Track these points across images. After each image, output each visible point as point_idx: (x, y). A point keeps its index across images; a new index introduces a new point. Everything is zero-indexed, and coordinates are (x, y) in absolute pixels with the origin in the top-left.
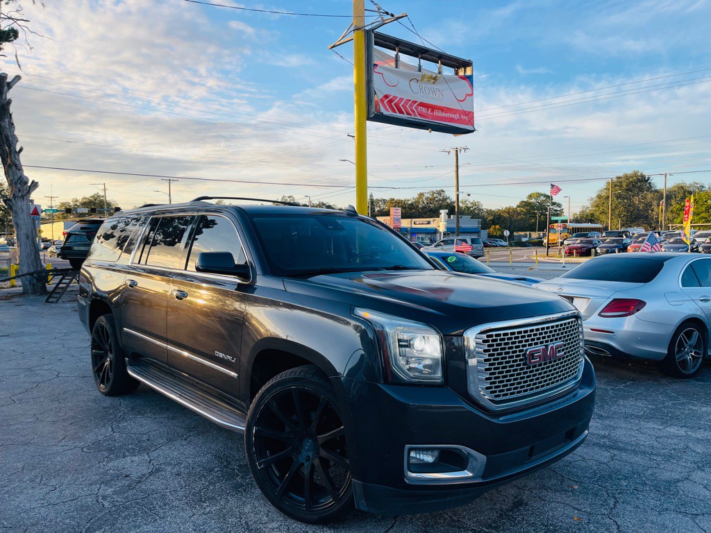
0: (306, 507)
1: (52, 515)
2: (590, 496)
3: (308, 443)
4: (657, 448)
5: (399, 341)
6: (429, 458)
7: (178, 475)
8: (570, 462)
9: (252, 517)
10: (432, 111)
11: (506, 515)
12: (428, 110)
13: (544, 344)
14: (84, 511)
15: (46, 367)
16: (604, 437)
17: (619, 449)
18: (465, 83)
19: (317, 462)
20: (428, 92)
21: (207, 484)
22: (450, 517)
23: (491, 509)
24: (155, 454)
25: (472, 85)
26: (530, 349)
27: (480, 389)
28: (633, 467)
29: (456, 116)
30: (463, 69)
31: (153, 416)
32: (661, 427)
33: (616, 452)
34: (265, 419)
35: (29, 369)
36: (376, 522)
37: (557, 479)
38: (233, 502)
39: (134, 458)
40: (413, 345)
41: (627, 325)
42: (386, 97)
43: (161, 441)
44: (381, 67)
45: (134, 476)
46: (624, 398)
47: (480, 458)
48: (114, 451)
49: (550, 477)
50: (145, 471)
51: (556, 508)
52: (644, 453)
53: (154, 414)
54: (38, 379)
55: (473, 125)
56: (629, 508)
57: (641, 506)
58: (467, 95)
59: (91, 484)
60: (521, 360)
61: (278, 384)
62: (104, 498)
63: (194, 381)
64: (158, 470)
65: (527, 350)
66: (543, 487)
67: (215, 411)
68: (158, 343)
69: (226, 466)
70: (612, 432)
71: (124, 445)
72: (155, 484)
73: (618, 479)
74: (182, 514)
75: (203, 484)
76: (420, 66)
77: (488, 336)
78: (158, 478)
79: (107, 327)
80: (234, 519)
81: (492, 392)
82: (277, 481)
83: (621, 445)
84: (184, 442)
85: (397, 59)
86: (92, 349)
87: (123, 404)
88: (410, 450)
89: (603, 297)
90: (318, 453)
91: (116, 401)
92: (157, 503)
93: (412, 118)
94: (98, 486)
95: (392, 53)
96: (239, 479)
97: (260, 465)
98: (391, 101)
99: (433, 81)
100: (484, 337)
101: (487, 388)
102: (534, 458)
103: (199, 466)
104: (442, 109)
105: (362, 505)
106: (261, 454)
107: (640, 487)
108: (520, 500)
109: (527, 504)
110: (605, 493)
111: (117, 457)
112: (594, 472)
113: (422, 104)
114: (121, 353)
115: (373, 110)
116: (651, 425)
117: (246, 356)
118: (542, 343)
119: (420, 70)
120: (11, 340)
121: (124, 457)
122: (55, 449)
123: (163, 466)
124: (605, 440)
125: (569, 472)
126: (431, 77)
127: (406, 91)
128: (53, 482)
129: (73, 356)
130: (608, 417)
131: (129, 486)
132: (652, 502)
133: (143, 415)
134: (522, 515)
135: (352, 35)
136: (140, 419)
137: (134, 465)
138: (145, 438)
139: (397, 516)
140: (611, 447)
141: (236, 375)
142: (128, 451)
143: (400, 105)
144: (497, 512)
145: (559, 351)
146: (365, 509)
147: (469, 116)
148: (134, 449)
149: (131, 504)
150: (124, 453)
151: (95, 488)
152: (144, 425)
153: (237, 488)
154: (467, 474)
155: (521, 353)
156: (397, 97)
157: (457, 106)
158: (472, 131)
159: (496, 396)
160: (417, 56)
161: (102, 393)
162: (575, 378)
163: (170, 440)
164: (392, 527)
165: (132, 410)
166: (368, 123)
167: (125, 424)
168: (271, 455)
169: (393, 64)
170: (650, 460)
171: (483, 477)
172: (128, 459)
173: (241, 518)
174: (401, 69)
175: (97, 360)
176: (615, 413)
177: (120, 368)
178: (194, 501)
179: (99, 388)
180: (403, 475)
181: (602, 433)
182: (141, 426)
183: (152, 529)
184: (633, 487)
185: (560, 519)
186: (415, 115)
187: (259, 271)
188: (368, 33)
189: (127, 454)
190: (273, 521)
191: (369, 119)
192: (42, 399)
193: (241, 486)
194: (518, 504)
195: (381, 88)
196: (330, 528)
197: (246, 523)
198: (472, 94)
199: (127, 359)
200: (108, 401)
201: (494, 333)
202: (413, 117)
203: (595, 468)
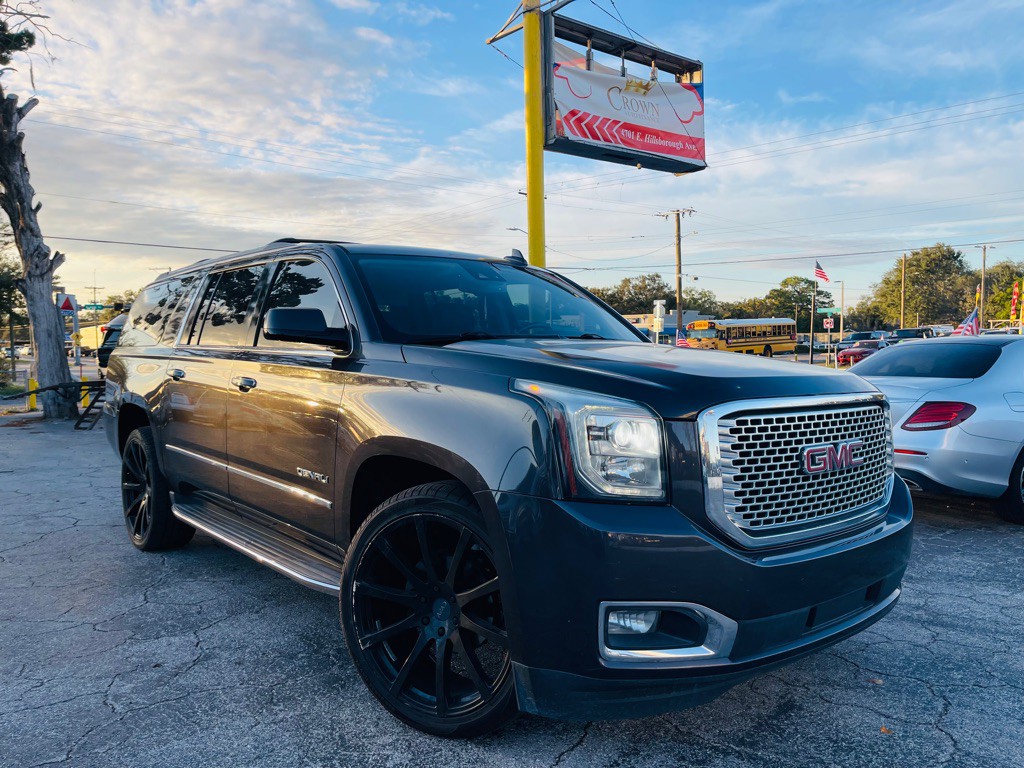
0: (438, 710)
1: (29, 724)
2: (904, 696)
3: (442, 607)
4: (1005, 624)
5: (589, 428)
6: (641, 626)
7: (239, 664)
8: (867, 645)
9: (351, 728)
10: (643, 136)
11: (767, 724)
12: (635, 134)
13: (832, 441)
14: (81, 717)
15: (59, 513)
16: (918, 608)
17: (943, 625)
18: (692, 95)
19: (455, 637)
20: (636, 108)
21: (284, 676)
22: (676, 727)
23: (741, 715)
24: (207, 633)
25: (701, 98)
26: (808, 448)
27: (725, 510)
28: (968, 652)
29: (679, 145)
30: (688, 74)
31: (212, 579)
32: (1006, 593)
33: (939, 629)
34: (372, 569)
35: (36, 517)
36: (554, 734)
37: (849, 670)
38: (323, 705)
39: (172, 639)
40: (613, 436)
41: (947, 442)
42: (573, 113)
43: (218, 615)
44: (565, 69)
45: (169, 666)
46: (942, 552)
47: (729, 625)
48: (142, 630)
49: (836, 667)
50: (188, 658)
51: (850, 714)
52: (984, 631)
53: (214, 576)
54: (45, 528)
55: (703, 158)
56: (969, 713)
57: (989, 710)
58: (695, 113)
59: (99, 678)
60: (793, 465)
61: (393, 510)
62: (116, 698)
63: (270, 521)
64: (207, 657)
65: (803, 449)
66: (825, 682)
67: (301, 564)
68: (215, 462)
69: (316, 651)
70: (930, 600)
71: (161, 620)
72: (200, 677)
73: (948, 669)
74: (237, 723)
75: (277, 678)
76: (624, 69)
77: (739, 423)
78: (207, 668)
79: (143, 445)
80: (321, 731)
81: (746, 516)
82: (391, 667)
83: (945, 619)
84: (254, 616)
85: (589, 60)
86: (123, 481)
87: (167, 563)
88: (609, 610)
89: (908, 400)
90: (458, 622)
91: (156, 558)
92: (200, 706)
93: (612, 146)
94: (110, 680)
95: (582, 50)
96: (335, 670)
97: (364, 643)
98: (579, 121)
99: (643, 91)
100: (733, 423)
101: (738, 509)
102: (815, 628)
103: (274, 650)
104: (656, 134)
105: (528, 704)
106: (366, 626)
107: (984, 682)
108: (789, 701)
109: (801, 708)
110: (927, 691)
111: (147, 638)
112: (907, 658)
113: (627, 126)
114: (163, 484)
115: (553, 133)
116: (989, 589)
117: (345, 469)
118: (827, 439)
119: (623, 75)
120: (14, 477)
121: (158, 638)
122: (52, 626)
123: (217, 651)
124: (919, 612)
125: (866, 659)
126: (641, 85)
127: (602, 105)
128: (41, 674)
129: (103, 498)
130: (921, 580)
131: (159, 680)
132: (1007, 705)
133: (195, 577)
134: (793, 724)
135: (522, 21)
136: (192, 584)
137: (172, 649)
138: (194, 610)
139: (586, 728)
140: (931, 623)
141: (329, 503)
142: (165, 628)
143: (594, 126)
144: (752, 720)
145: (855, 456)
146: (533, 710)
147: (698, 144)
148: (174, 626)
149: (158, 708)
150: (158, 632)
151: (104, 684)
152: (198, 591)
153: (332, 684)
154: (704, 651)
155: (795, 454)
156: (589, 115)
157: (680, 130)
158: (702, 168)
159: (753, 524)
160: (618, 54)
161: (138, 547)
162: (880, 503)
163: (232, 613)
164: (579, 743)
165: (180, 571)
166: (545, 152)
167: (167, 591)
168: (383, 627)
169: (583, 67)
170: (995, 640)
171: (732, 657)
172: (164, 641)
173: (333, 729)
174: (594, 72)
175: (131, 496)
176: (931, 574)
177: (161, 506)
178: (259, 703)
179: (132, 540)
180: (597, 653)
181: (915, 602)
182: (191, 593)
183: (186, 745)
184: (973, 682)
185: (858, 730)
186: (617, 142)
187: (364, 336)
188: (545, 16)
189: (163, 633)
190: (385, 734)
191: (547, 147)
192: (45, 557)
193: (337, 679)
194: (787, 707)
195: (565, 99)
196: (478, 744)
197: (341, 737)
198: (702, 113)
199: (172, 493)
200: (146, 558)
201: (749, 418)
202: (613, 144)
203: (908, 653)
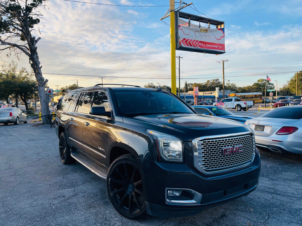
0: (129, 212)
1: (32, 211)
2: (258, 214)
3: (131, 186)
4: (295, 194)
5: (164, 143)
6: (178, 194)
7: (84, 197)
8: (252, 199)
9: (108, 215)
10: (206, 45)
11: (216, 220)
12: (203, 44)
13: (233, 146)
14: (44, 209)
15: (44, 153)
16: (271, 188)
17: (277, 194)
18: (221, 32)
19: (134, 194)
20: (203, 37)
21: (94, 201)
22: (192, 220)
23: (210, 218)
24: (77, 188)
25: (224, 32)
27: (199, 165)
28: (281, 202)
29: (217, 47)
30: (220, 25)
31: (80, 173)
32: (299, 185)
33: (275, 195)
34: (112, 175)
35: (38, 153)
36: (159, 220)
37: (244, 206)
38: (102, 209)
39: (68, 189)
40: (170, 145)
41: (290, 138)
42: (184, 39)
43: (80, 183)
44: (182, 27)
45: (67, 197)
46: (285, 171)
47: (199, 195)
48: (62, 186)
49: (241, 205)
50: (72, 195)
51: (240, 219)
52: (288, 196)
53: (81, 172)
54: (41, 157)
55: (224, 50)
56: (274, 220)
57: (280, 220)
58: (222, 37)
59: (50, 199)
60: (220, 153)
61: (118, 161)
62: (53, 205)
63: (93, 159)
64: (76, 195)
65: (223, 148)
66: (237, 209)
67: (100, 171)
68: (80, 143)
69: (103, 194)
70: (276, 186)
71: (66, 184)
72: (74, 200)
73: (273, 207)
74: (81, 212)
75: (92, 201)
76: (200, 25)
77: (204, 142)
78: (76, 198)
79: (64, 137)
80: (101, 216)
81: (205, 167)
82: (118, 201)
83: (278, 192)
84: (89, 184)
85: (189, 23)
86: (60, 146)
87: (70, 168)
88: (168, 190)
89: (278, 126)
90: (134, 190)
91: (67, 166)
92: (73, 208)
93: (196, 48)
94: (52, 200)
95: (187, 20)
96: (107, 200)
97: (112, 194)
98: (186, 41)
99: (206, 31)
100: (202, 142)
101: (203, 165)
102: (227, 196)
103: (93, 193)
104: (210, 43)
105: (149, 212)
106: (112, 189)
107: (282, 211)
108: (225, 214)
109: (227, 216)
110: (265, 213)
111: (62, 189)
112: (262, 204)
113: (200, 42)
114: (69, 147)
115: (179, 45)
116: (295, 184)
117: (109, 149)
118: (231, 145)
119: (200, 27)
120: (34, 142)
121: (65, 189)
122: (40, 185)
123: (79, 193)
124: (272, 190)
125: (250, 203)
126: (205, 30)
127: (193, 36)
128: (36, 198)
129: (56, 148)
130: (276, 180)
131: (64, 200)
132: (286, 218)
133: (76, 172)
134: (223, 221)
135: (169, 14)
136: (75, 174)
137: (68, 192)
138: (75, 181)
139: (168, 218)
140: (273, 193)
141: (105, 157)
142: (67, 186)
143: (191, 43)
144: (213, 219)
145: (241, 149)
146: (151, 214)
147: (223, 46)
148: (69, 186)
149: (63, 208)
150: (65, 187)
151: (51, 201)
152: (76, 176)
153: (105, 203)
155: (220, 150)
156: (189, 39)
157: (217, 42)
158: (224, 53)
159: (207, 168)
160: (198, 21)
161: (63, 163)
162: (250, 161)
163: (84, 183)
164: (165, 223)
165: (72, 170)
166: (176, 50)
167: (69, 176)
168: (117, 190)
169: (188, 25)
170: (290, 199)
171: (201, 203)
172: (66, 190)
173: (104, 215)
174: (191, 27)
175: (61, 150)
176: (279, 178)
177: (68, 153)
178: (87, 207)
179: (62, 161)
180: (165, 201)
181: (271, 186)
182: (74, 177)
183: (68, 218)
184: (279, 211)
185: (241, 223)
186: (198, 47)
187: (114, 115)
188: (176, 12)
189: (66, 188)
190: (117, 217)
191: (177, 49)
192: (40, 165)
193: (107, 202)
194: (223, 216)
195: (182, 36)
196: (139, 222)
197: (106, 218)
198: (224, 36)
199: (71, 150)
200: (65, 166)
201: (207, 141)
202: (197, 47)
203: (263, 202)
